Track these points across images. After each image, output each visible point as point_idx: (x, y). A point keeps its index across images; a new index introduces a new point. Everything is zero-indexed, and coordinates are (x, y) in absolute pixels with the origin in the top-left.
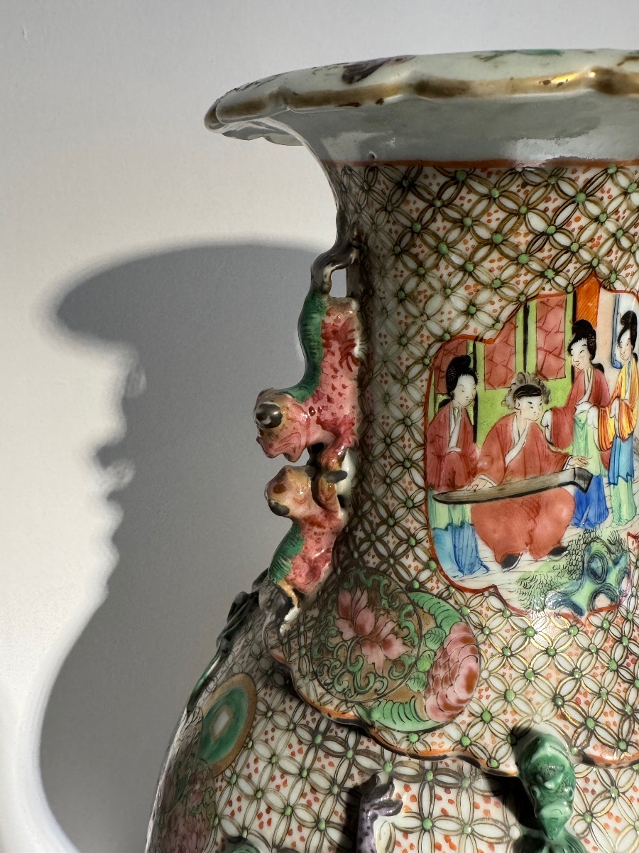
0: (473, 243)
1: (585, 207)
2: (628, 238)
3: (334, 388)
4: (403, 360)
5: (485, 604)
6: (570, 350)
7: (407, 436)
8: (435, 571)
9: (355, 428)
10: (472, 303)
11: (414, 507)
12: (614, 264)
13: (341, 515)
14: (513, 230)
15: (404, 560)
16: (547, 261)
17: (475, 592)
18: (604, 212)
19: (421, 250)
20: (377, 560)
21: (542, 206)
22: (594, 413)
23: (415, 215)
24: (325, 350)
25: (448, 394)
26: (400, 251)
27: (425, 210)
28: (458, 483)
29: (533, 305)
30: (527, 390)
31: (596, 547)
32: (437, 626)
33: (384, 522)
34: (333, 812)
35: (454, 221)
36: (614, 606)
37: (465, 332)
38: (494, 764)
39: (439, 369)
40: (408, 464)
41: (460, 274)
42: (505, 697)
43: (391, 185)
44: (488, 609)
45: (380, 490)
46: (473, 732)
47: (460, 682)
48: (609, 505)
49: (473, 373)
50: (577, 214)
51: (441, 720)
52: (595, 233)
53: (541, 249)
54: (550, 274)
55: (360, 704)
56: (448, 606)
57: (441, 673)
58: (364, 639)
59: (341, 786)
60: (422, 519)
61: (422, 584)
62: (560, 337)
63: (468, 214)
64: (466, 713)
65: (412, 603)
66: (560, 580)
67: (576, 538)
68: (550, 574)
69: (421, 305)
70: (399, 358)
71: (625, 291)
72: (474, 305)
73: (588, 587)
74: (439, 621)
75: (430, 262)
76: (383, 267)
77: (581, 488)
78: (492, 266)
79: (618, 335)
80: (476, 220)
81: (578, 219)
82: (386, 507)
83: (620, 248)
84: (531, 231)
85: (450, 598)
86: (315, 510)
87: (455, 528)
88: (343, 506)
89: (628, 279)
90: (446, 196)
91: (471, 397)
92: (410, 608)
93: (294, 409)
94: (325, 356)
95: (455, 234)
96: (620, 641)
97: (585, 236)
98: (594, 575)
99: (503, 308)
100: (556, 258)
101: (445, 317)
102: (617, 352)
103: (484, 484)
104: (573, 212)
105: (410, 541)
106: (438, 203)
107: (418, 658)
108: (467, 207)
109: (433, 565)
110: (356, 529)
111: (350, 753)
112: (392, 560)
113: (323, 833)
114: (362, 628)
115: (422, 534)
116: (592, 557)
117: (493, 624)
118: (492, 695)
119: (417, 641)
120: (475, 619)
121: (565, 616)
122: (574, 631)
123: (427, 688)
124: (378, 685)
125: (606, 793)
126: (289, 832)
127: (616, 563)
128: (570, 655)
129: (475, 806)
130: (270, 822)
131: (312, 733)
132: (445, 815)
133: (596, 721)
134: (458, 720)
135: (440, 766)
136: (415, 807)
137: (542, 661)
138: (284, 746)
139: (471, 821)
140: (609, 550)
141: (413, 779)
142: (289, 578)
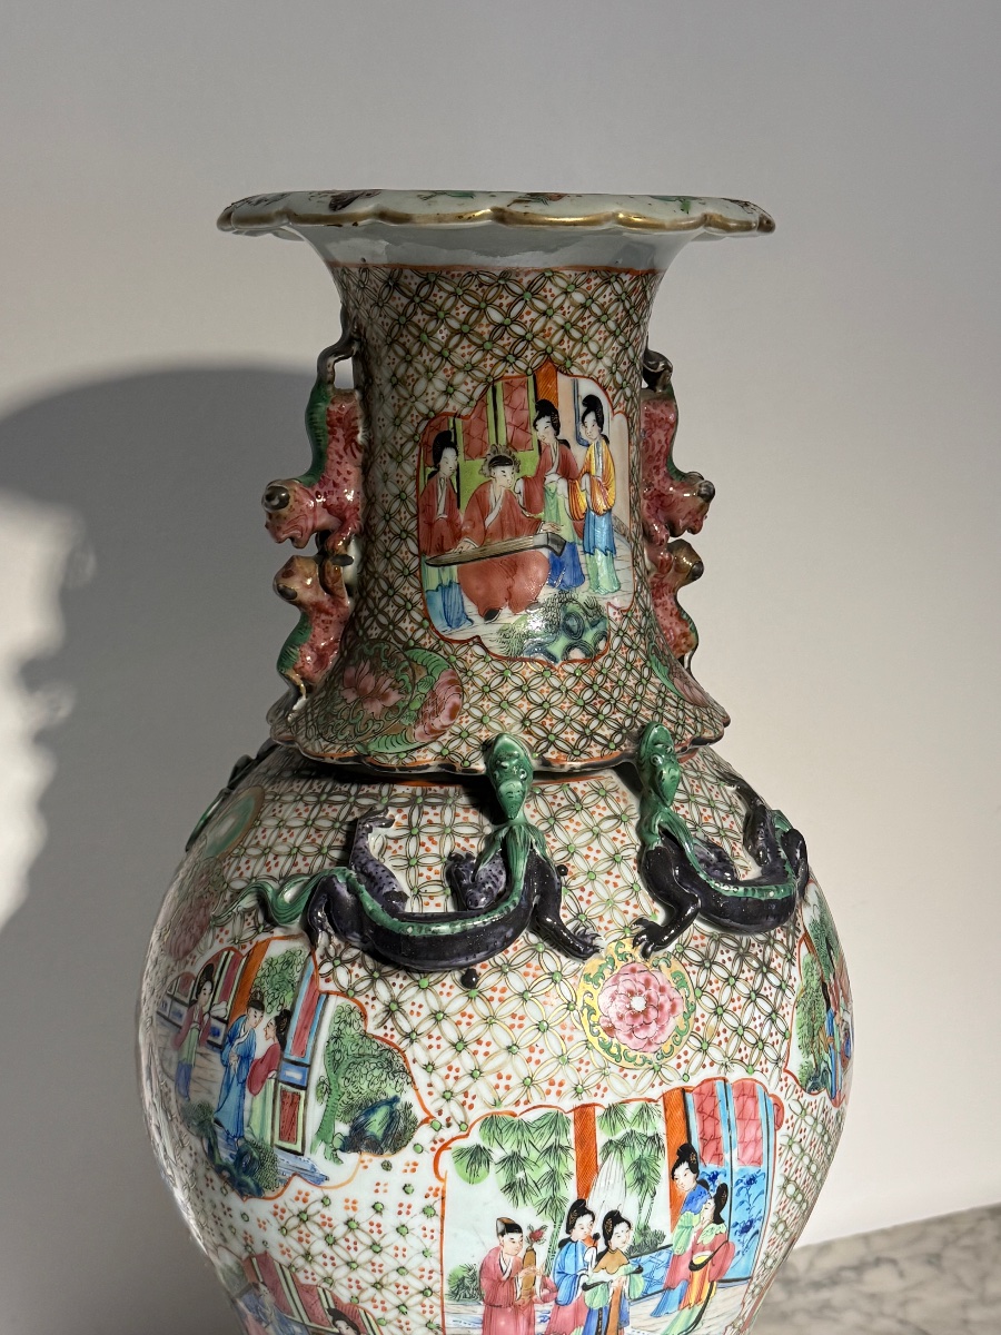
0: (446, 332)
1: (533, 304)
2: (578, 330)
3: (339, 473)
4: (398, 439)
5: (469, 653)
6: (535, 425)
7: (403, 510)
8: (428, 628)
9: (359, 513)
10: (450, 384)
11: (410, 574)
12: (567, 351)
13: (348, 602)
14: (477, 321)
15: (402, 625)
16: (508, 348)
17: (462, 642)
18: (550, 307)
19: (407, 339)
20: (379, 631)
21: (497, 302)
22: (562, 485)
23: (401, 309)
24: (330, 437)
25: (435, 466)
26: (392, 342)
27: (409, 304)
28: (446, 547)
29: (499, 385)
30: (499, 461)
32: (428, 675)
33: (385, 594)
34: (335, 839)
35: (431, 314)
36: (589, 660)
37: (445, 410)
38: (467, 763)
39: (426, 443)
40: (404, 535)
41: (438, 361)
42: (481, 721)
43: (380, 284)
44: (472, 656)
45: (381, 567)
46: (451, 746)
47: (445, 713)
48: (585, 572)
49: (454, 446)
50: (527, 309)
51: (426, 741)
52: (545, 326)
53: (501, 338)
54: (511, 359)
55: (359, 743)
56: (438, 657)
57: (430, 709)
58: (364, 697)
59: (343, 822)
60: (417, 584)
61: (416, 642)
62: (525, 413)
63: (440, 309)
64: (448, 733)
65: (408, 659)
66: (537, 632)
67: (552, 596)
68: (528, 627)
69: (410, 387)
70: (395, 438)
71: (583, 377)
72: (452, 386)
73: (563, 641)
74: (430, 670)
75: (415, 350)
76: (379, 357)
77: (555, 552)
78: (463, 352)
79: (581, 415)
80: (448, 313)
81: (528, 313)
82: (387, 579)
83: (571, 338)
84: (491, 323)
85: (440, 650)
86: (323, 597)
87: (444, 588)
88: (350, 595)
89: (585, 366)
90: (423, 293)
91: (454, 468)
92: (406, 663)
93: (301, 492)
94: (330, 442)
95: (432, 326)
96: (591, 687)
97: (537, 327)
98: (569, 631)
99: (475, 388)
100: (514, 345)
101: (429, 397)
102: (582, 430)
103: (467, 546)
104: (524, 308)
105: (408, 605)
106: (417, 300)
107: (411, 701)
108: (439, 302)
109: (426, 623)
110: (361, 610)
111: (352, 799)
112: (391, 627)
113: (325, 855)
114: (365, 690)
115: (417, 598)
116: (568, 616)
117: (476, 668)
118: (471, 720)
119: (410, 689)
120: (460, 665)
121: (540, 662)
122: (547, 674)
123: (417, 721)
124: (376, 727)
125: (570, 807)
126: (295, 864)
127: (593, 625)
128: (542, 692)
129: (456, 815)
130: (277, 865)
131: (319, 796)
132: (430, 823)
133: (557, 736)
134: (440, 739)
135: (429, 792)
136: (405, 822)
137: (516, 695)
138: (292, 813)
139: (451, 826)
140: (586, 613)
141: (405, 805)
142: (298, 666)
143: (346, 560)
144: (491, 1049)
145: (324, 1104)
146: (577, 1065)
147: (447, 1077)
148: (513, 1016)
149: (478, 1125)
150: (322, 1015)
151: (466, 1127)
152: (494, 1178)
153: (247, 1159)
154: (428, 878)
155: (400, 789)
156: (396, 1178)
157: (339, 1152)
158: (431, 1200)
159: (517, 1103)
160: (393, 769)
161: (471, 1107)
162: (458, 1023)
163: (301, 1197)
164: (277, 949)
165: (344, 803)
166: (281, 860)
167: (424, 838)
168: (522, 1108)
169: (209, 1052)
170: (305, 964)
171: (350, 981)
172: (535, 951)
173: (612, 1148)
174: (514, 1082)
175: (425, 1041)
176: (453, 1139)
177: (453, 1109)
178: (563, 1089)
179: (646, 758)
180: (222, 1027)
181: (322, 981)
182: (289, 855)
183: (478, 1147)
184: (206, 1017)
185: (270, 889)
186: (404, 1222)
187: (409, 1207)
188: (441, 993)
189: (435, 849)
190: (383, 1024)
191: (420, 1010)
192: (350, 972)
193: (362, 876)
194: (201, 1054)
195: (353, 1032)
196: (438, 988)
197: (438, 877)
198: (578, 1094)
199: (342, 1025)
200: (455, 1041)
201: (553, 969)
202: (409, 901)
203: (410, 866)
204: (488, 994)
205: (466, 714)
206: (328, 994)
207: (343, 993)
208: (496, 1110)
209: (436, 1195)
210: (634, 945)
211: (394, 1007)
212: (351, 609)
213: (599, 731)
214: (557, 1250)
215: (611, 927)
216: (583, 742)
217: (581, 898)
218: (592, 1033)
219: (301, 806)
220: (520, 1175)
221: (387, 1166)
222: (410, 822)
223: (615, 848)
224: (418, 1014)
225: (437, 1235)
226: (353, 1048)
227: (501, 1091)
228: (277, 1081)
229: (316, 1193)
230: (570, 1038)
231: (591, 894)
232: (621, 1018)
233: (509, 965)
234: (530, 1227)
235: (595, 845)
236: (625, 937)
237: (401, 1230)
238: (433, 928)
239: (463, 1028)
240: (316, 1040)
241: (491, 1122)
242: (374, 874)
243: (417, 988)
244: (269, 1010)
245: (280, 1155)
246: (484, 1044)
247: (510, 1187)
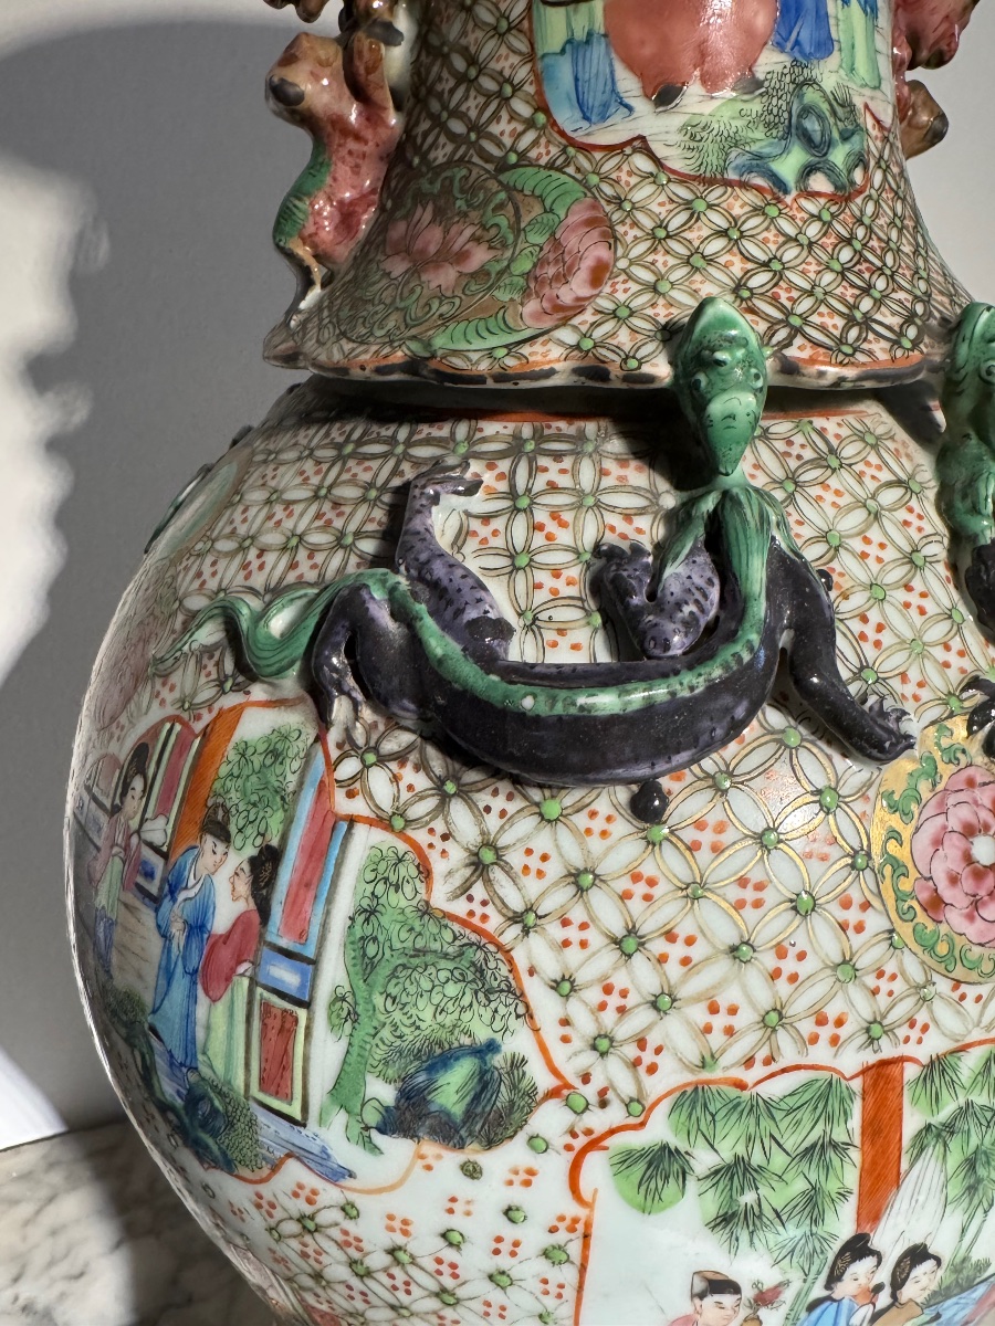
5: (625, 168)
8: (544, 127)
11: (509, 29)
15: (495, 129)
17: (610, 149)
20: (449, 148)
31: (811, 95)
32: (545, 211)
33: (462, 78)
34: (370, 520)
36: (840, 197)
38: (633, 364)
42: (654, 288)
44: (630, 173)
46: (598, 333)
47: (580, 277)
48: (834, 36)
51: (547, 325)
55: (414, 338)
56: (564, 178)
57: (551, 271)
58: (422, 264)
59: (383, 489)
60: (523, 47)
61: (522, 155)
64: (590, 310)
65: (506, 187)
66: (750, 135)
67: (779, 68)
68: (734, 123)
73: (798, 155)
74: (548, 203)
82: (464, 52)
85: (568, 165)
86: (351, 108)
87: (576, 47)
88: (398, 108)
92: (503, 195)
96: (848, 242)
98: (807, 140)
105: (502, 92)
107: (512, 260)
110: (417, 124)
111: (400, 449)
112: (473, 136)
113: (349, 548)
114: (423, 251)
115: (522, 73)
116: (807, 111)
117: (638, 196)
118: (635, 287)
119: (511, 238)
120: (608, 190)
121: (759, 189)
122: (773, 211)
123: (526, 293)
124: (444, 309)
125: (819, 462)
126: (293, 565)
127: (845, 137)
128: (765, 241)
129: (603, 473)
130: (261, 567)
131: (339, 447)
132: (553, 487)
133: (804, 318)
134: (575, 321)
135: (547, 432)
136: (503, 486)
137: (717, 245)
138: (294, 477)
139: (596, 491)
140: (834, 113)
141: (502, 455)
142: (306, 233)
143: (391, 36)
144: (697, 952)
145: (344, 1043)
146: (871, 981)
147: (603, 1007)
148: (743, 882)
149: (665, 1106)
150: (339, 864)
151: (638, 1108)
152: (693, 1205)
153: (204, 1108)
154: (554, 592)
155: (490, 428)
156: (491, 1193)
157: (375, 1135)
158: (562, 1236)
159: (749, 1062)
160: (481, 379)
161: (652, 1069)
162: (626, 896)
163: (304, 1193)
164: (256, 725)
165: (385, 456)
166: (270, 558)
167: (541, 516)
168: (759, 1071)
169: (138, 904)
170: (308, 758)
171: (396, 798)
172: (781, 742)
173: (931, 1140)
174: (745, 1018)
175: (556, 931)
176: (612, 1132)
177: (614, 1072)
178: (843, 1032)
179: (970, 368)
180: (157, 863)
181: (339, 795)
182: (284, 549)
183: (665, 1147)
184: (134, 840)
185: (245, 611)
186: (504, 1267)
187: (516, 1244)
188: (589, 831)
189: (564, 537)
190: (464, 890)
191: (544, 866)
192: (396, 779)
193: (420, 587)
194: (126, 906)
195: (403, 903)
196: (581, 820)
197: (573, 591)
198: (872, 1040)
199: (380, 888)
200: (619, 932)
201: (820, 783)
202: (515, 639)
203: (515, 569)
204: (689, 835)
205: (623, 277)
206: (352, 821)
207: (382, 822)
208: (705, 1075)
209: (572, 1229)
210: (970, 732)
211: (488, 856)
212: (399, 131)
213: (878, 317)
214: (803, 1315)
215: (925, 694)
216: (853, 333)
217: (863, 637)
218: (901, 915)
219: (309, 466)
220: (749, 1198)
221: (472, 1171)
222: (513, 486)
223: (909, 539)
224: (540, 874)
225: (570, 1293)
226: (404, 935)
227: (717, 1039)
228: (254, 982)
229: (330, 1194)
230: (860, 928)
231: (880, 628)
232: (954, 880)
233: (731, 775)
234: (756, 1285)
235: (875, 534)
236: (951, 715)
237: (497, 1278)
238: (582, 700)
239: (636, 905)
240: (328, 913)
241: (693, 1100)
242: (445, 582)
243: (536, 819)
244: (238, 840)
245: (263, 1117)
246: (680, 941)
247: (724, 1220)
